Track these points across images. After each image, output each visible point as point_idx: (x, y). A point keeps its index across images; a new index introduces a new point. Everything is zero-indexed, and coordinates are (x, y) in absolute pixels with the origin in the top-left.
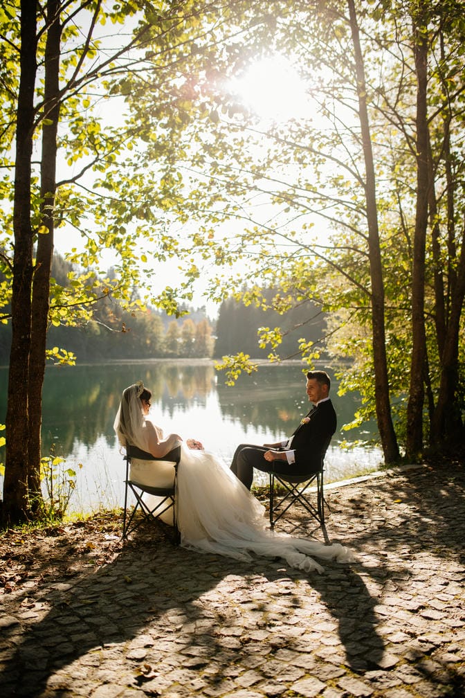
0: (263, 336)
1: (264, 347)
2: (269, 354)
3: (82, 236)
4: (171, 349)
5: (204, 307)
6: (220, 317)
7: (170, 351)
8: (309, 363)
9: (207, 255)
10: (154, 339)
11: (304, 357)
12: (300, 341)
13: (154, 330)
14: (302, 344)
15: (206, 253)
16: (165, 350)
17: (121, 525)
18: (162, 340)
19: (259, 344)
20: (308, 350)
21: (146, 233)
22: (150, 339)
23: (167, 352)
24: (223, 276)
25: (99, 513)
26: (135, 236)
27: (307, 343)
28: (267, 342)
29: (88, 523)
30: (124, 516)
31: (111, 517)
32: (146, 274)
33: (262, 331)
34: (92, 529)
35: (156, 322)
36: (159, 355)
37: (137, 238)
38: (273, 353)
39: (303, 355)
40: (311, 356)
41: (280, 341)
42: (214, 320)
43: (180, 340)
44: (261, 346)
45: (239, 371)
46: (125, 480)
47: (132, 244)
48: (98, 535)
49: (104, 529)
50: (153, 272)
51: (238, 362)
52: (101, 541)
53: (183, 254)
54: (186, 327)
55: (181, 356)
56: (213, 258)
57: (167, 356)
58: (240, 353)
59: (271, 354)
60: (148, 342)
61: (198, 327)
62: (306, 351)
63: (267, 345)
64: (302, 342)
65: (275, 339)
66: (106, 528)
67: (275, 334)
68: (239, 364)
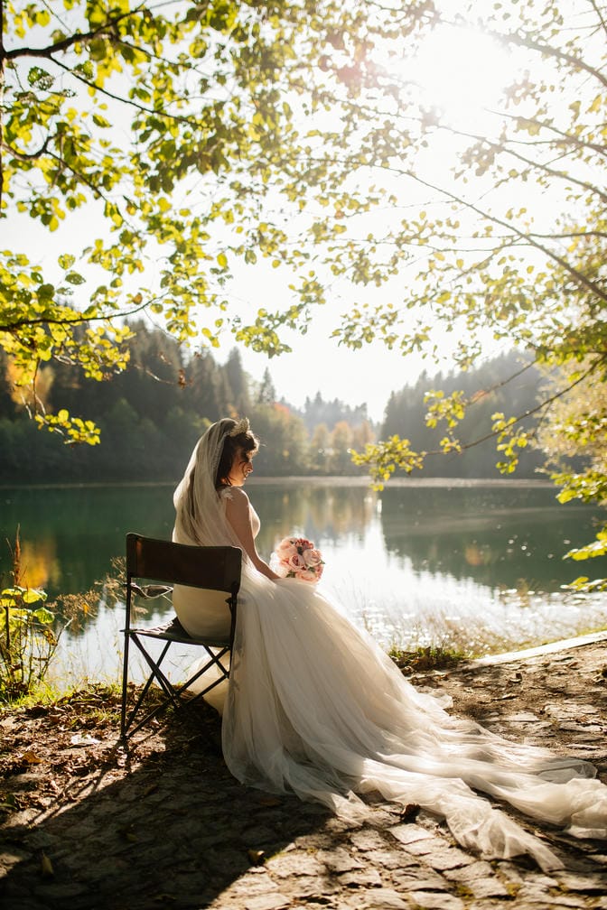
0: (433, 408)
1: (434, 425)
2: (442, 439)
3: (96, 198)
4: (318, 463)
5: (364, 405)
6: (387, 419)
7: (317, 467)
8: (508, 453)
9: (340, 267)
10: (294, 450)
11: (501, 443)
12: (494, 417)
13: (295, 438)
14: (499, 423)
15: (337, 264)
16: (309, 466)
17: (116, 716)
18: (305, 451)
19: (427, 421)
20: (506, 433)
21: (228, 216)
22: (289, 450)
23: (311, 469)
24: (366, 306)
25: (83, 692)
26: (207, 219)
27: (506, 419)
28: (440, 418)
29: (53, 710)
30: (126, 698)
31: (105, 699)
32: (218, 276)
33: (430, 398)
34: (55, 722)
35: (296, 426)
36: (300, 472)
37: (210, 222)
38: (450, 437)
39: (499, 440)
40: (512, 442)
41: (461, 415)
42: (378, 423)
43: (331, 452)
44: (429, 424)
45: (392, 467)
46: (124, 628)
47: (201, 235)
48: (62, 735)
49: (79, 722)
50: (229, 273)
51: (390, 452)
52: (62, 747)
53: (297, 260)
54: (339, 433)
55: (332, 474)
56: (350, 272)
57: (312, 473)
58: (392, 436)
59: (446, 439)
60: (286, 453)
61: (355, 433)
62: (503, 433)
63: (438, 421)
64: (497, 420)
65: (452, 412)
66: (84, 721)
67: (453, 402)
68: (392, 456)
